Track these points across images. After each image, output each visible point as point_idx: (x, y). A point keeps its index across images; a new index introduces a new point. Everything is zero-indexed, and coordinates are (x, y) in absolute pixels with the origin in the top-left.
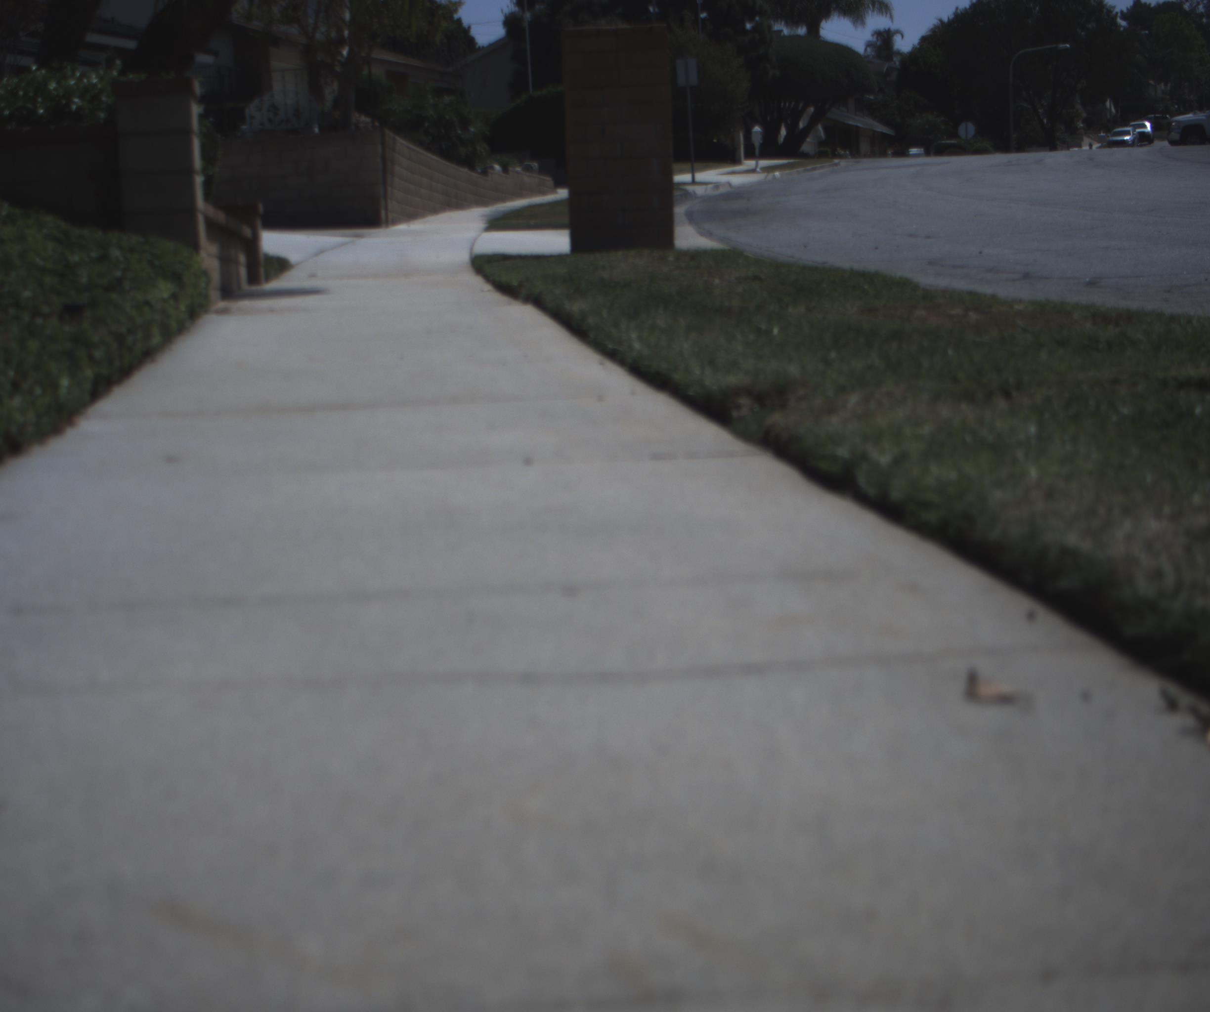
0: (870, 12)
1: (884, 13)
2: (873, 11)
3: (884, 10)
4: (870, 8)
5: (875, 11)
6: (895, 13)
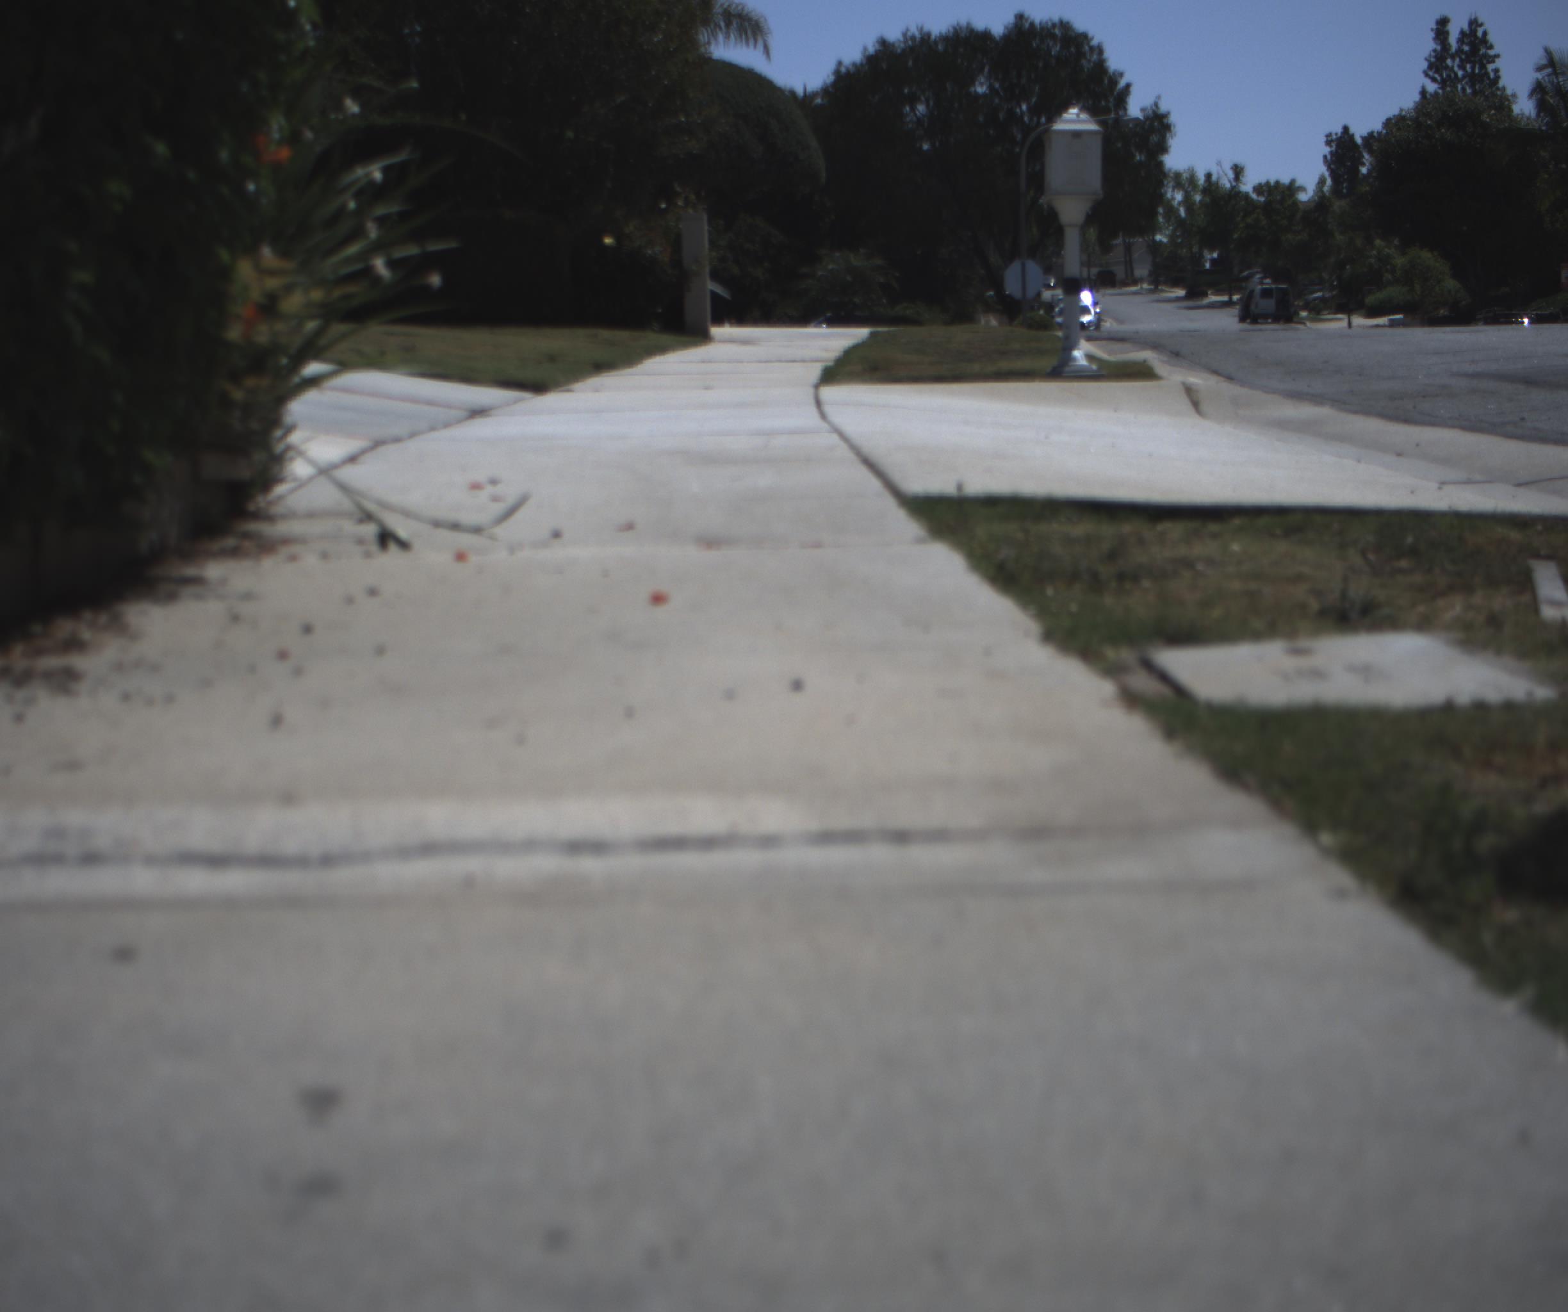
0: (721, 37)
1: (752, 42)
2: (727, 36)
3: (749, 33)
4: (720, 28)
5: (732, 36)
6: (773, 42)
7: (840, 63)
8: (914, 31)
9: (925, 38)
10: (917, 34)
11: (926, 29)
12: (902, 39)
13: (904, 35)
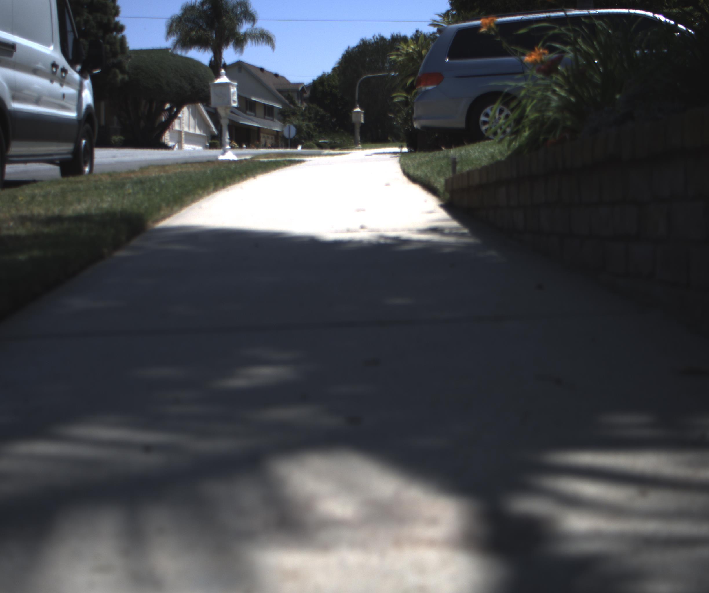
7: (349, 47)
8: (377, 35)
9: (382, 39)
10: (379, 38)
11: (381, 35)
12: (372, 39)
13: (374, 37)
